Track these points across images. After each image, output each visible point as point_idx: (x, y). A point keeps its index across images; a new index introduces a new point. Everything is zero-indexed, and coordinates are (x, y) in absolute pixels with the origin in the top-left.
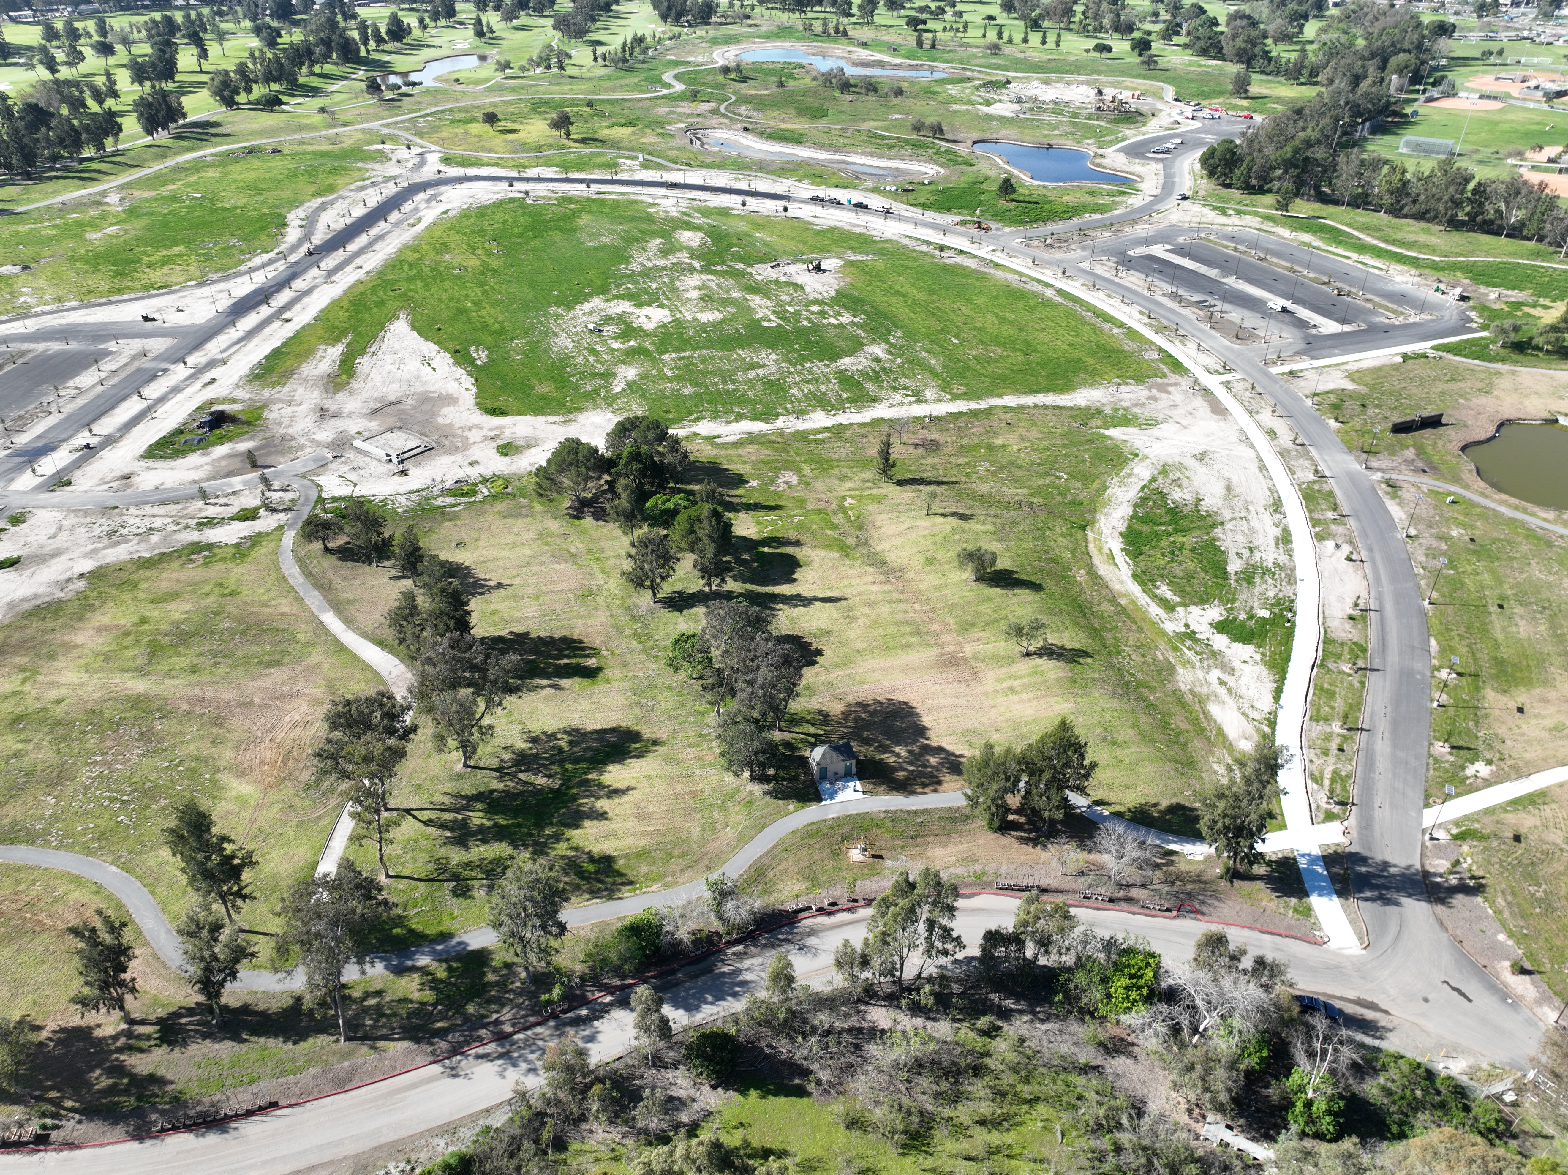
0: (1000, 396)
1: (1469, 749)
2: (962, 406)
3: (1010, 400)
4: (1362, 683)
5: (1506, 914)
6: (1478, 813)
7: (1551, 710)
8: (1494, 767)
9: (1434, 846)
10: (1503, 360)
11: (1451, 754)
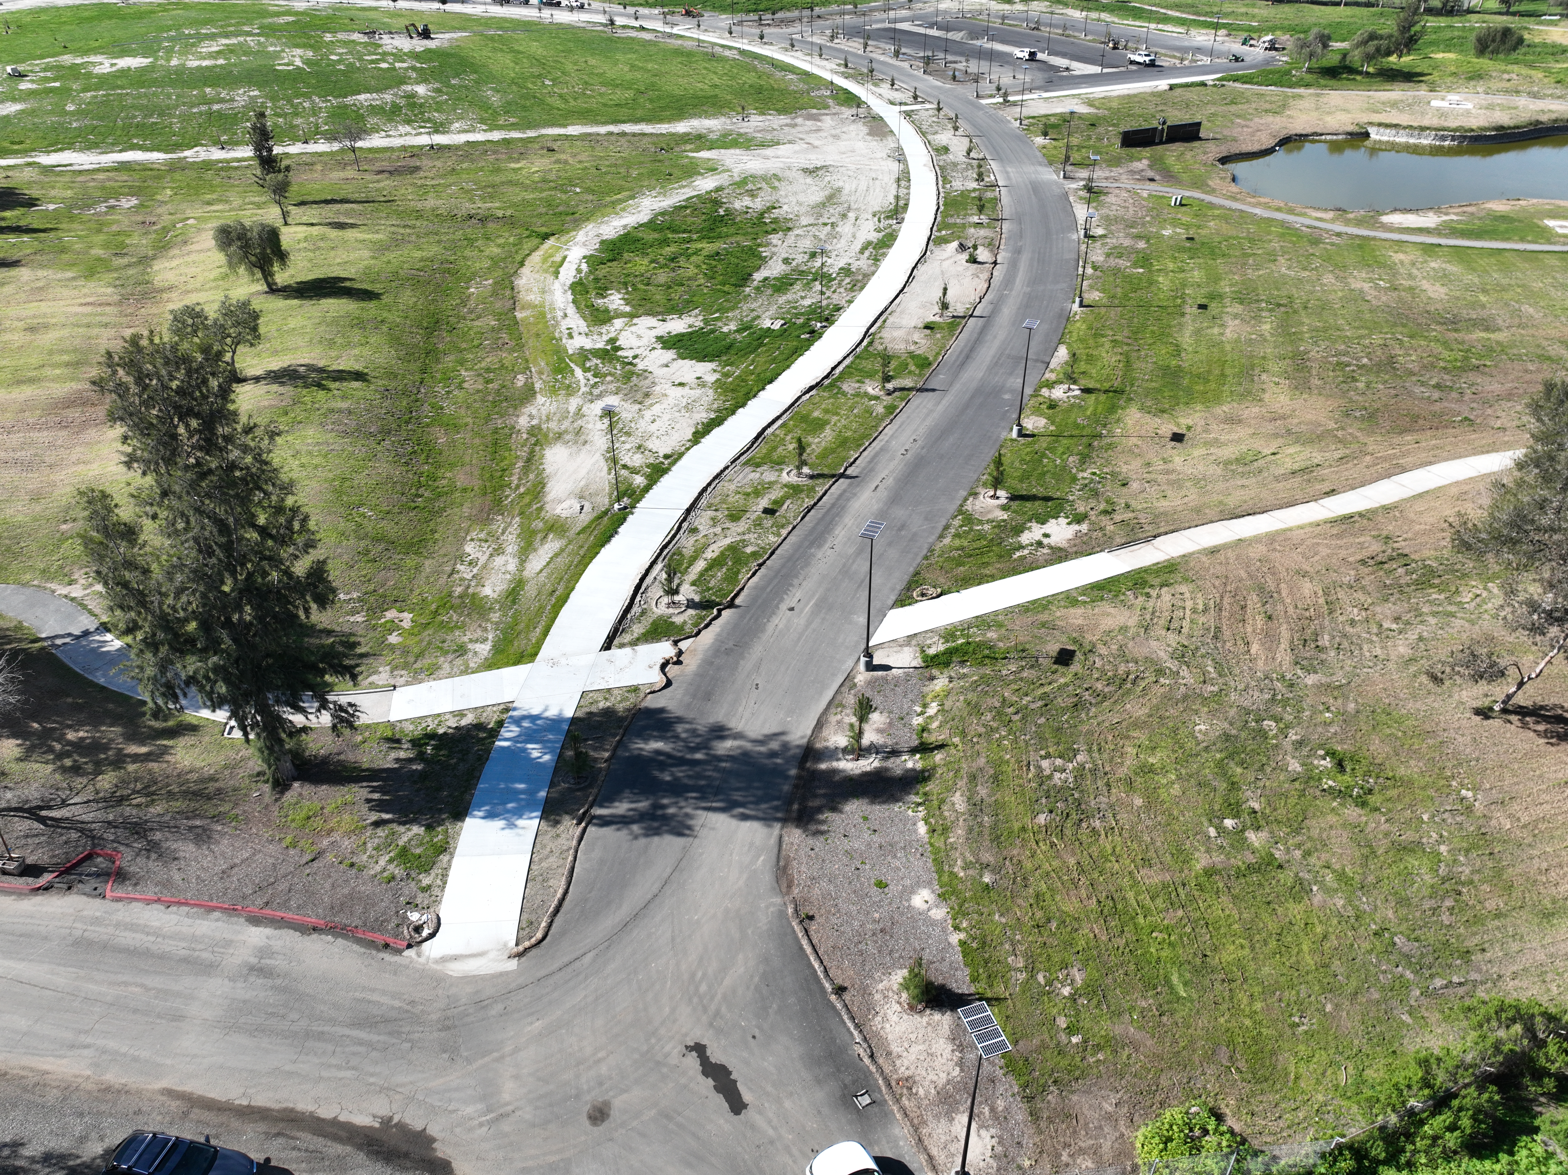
0: (564, 126)
1: (1047, 499)
2: (496, 136)
3: (574, 130)
4: (891, 410)
5: (957, 836)
6: (1009, 611)
7: (1242, 432)
8: (1084, 527)
9: (870, 683)
10: (1307, 85)
11: (1004, 508)
